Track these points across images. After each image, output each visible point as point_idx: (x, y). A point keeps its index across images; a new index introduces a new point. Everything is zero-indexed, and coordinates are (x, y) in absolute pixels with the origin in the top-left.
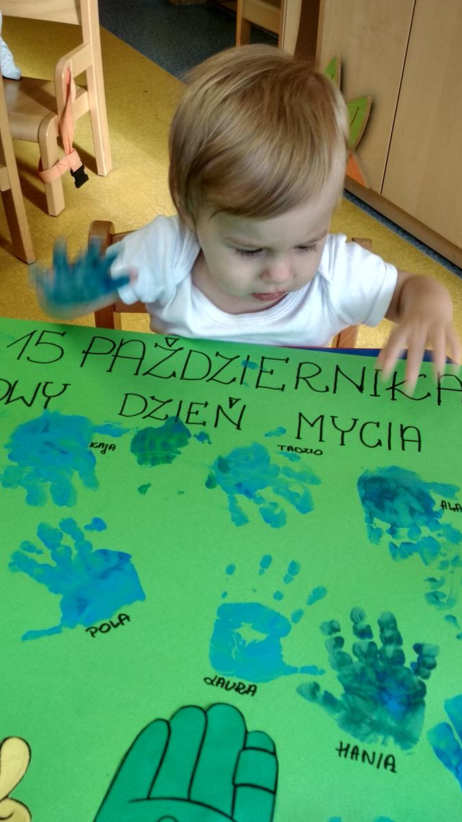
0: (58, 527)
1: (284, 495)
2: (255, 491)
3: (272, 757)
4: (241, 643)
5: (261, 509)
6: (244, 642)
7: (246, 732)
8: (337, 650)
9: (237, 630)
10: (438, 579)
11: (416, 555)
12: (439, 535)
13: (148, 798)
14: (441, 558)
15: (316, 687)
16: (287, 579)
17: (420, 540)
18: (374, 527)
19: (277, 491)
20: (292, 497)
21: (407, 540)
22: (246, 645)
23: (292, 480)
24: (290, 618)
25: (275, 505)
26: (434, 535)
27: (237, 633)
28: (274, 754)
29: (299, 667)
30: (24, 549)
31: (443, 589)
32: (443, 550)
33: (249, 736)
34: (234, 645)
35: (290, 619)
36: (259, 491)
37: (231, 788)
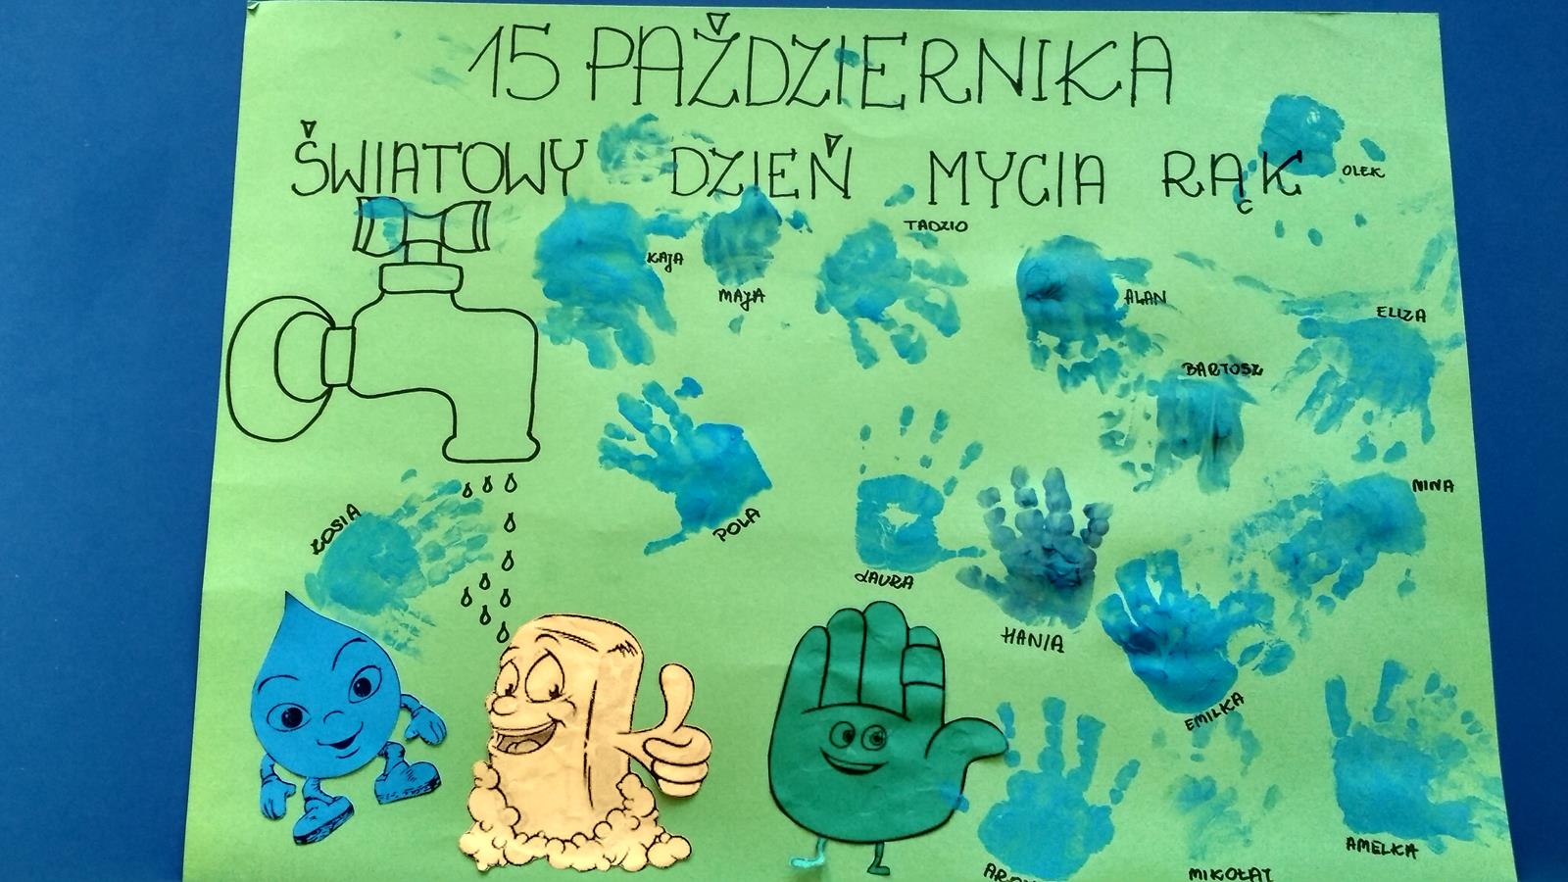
0: (643, 398)
1: (920, 310)
2: (883, 310)
3: (937, 652)
4: (890, 529)
5: (892, 337)
6: (894, 527)
7: (908, 629)
8: (998, 525)
9: (883, 514)
10: (1116, 413)
11: (1091, 379)
12: (1122, 345)
13: (820, 707)
14: (1121, 380)
15: (977, 571)
16: (935, 437)
17: (1096, 357)
18: (1039, 345)
19: (910, 306)
20: (931, 311)
21: (1080, 358)
22: (896, 531)
23: (928, 282)
24: (941, 490)
25: (910, 328)
26: (1114, 345)
27: (884, 517)
28: (938, 648)
29: (957, 550)
30: (611, 436)
31: (1122, 427)
32: (1124, 368)
33: (912, 633)
34: (881, 532)
35: (942, 492)
36: (886, 309)
37: (901, 687)
